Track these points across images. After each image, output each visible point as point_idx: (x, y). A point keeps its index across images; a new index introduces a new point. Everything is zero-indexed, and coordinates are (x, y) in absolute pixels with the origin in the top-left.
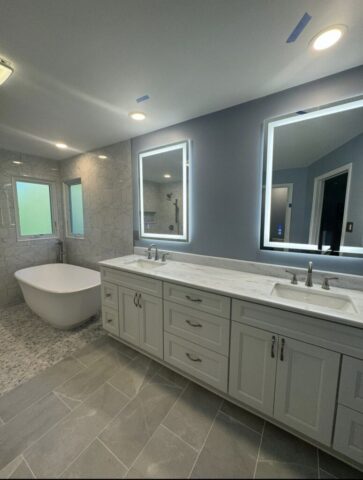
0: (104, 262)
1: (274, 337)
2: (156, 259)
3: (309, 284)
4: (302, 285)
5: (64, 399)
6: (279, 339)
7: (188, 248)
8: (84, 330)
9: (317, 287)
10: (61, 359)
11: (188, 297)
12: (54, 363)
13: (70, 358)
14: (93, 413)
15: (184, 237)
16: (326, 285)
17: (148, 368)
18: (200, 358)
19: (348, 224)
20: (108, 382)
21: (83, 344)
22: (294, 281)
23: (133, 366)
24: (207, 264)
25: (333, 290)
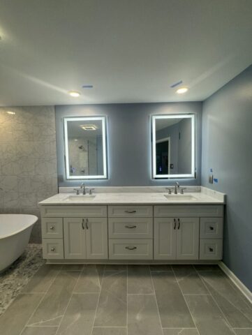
0: (42, 202)
1: (175, 220)
2: (84, 193)
3: (176, 193)
4: (173, 194)
5: (43, 324)
6: (177, 219)
7: (108, 183)
8: (17, 270)
9: (179, 194)
10: (11, 301)
11: (127, 212)
12: (6, 308)
13: (21, 296)
14: (78, 316)
15: (105, 176)
16: (182, 192)
17: (96, 271)
18: (135, 246)
19: (171, 165)
20: (74, 293)
21: (26, 280)
22: (170, 192)
23: (85, 274)
24: (122, 192)
25: (185, 194)
